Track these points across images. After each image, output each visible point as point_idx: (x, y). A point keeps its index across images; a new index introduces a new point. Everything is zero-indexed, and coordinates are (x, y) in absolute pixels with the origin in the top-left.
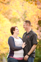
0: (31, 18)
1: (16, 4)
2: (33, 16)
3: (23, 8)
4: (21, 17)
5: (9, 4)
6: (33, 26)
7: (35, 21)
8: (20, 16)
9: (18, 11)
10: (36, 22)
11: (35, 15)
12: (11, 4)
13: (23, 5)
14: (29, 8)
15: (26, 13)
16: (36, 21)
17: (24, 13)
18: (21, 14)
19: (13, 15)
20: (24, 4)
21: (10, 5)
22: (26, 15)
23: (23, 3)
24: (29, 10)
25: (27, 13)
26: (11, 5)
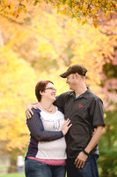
0: (85, 57)
1: (47, 23)
2: (91, 52)
3: (64, 34)
4: (61, 57)
5: (30, 25)
6: (91, 77)
7: (94, 67)
8: (57, 53)
9: (51, 42)
10: (98, 67)
11: (95, 50)
12: (33, 25)
13: (63, 27)
14: (78, 32)
15: (72, 47)
16: (97, 65)
17: (66, 46)
18: (60, 47)
19: (40, 52)
20: (66, 23)
21: (31, 27)
22: (73, 50)
23: (65, 20)
24: (79, 38)
25: (76, 45)
26: (36, 27)
